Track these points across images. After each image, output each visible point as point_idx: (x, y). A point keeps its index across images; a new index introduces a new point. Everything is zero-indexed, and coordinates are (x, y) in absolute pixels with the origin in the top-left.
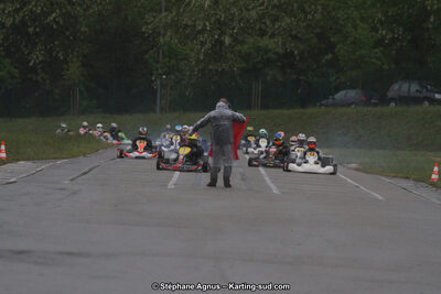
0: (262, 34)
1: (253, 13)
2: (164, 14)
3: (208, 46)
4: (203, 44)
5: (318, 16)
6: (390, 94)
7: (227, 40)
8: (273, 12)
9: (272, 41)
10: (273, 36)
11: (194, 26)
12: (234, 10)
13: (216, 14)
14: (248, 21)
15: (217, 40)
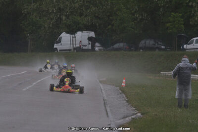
0: (81, 15)
1: (77, 5)
2: (33, 4)
3: (54, 20)
4: (52, 19)
5: (109, 7)
6: (140, 45)
7: (64, 18)
8: (87, 4)
9: (85, 18)
10: (86, 16)
11: (48, 11)
12: (67, 3)
13: (59, 5)
14: (74, 9)
15: (58, 18)
